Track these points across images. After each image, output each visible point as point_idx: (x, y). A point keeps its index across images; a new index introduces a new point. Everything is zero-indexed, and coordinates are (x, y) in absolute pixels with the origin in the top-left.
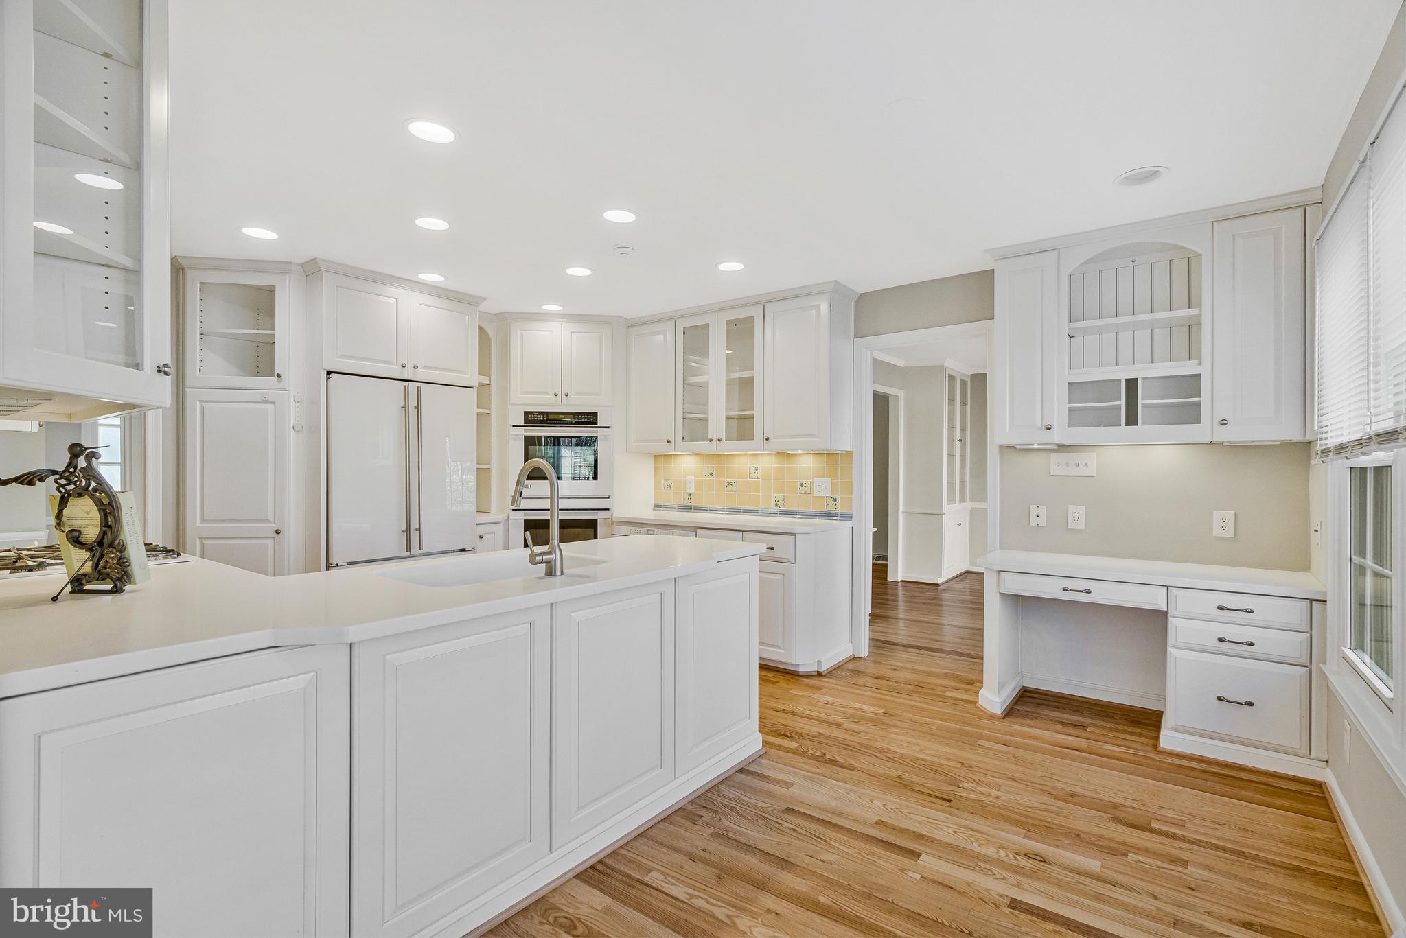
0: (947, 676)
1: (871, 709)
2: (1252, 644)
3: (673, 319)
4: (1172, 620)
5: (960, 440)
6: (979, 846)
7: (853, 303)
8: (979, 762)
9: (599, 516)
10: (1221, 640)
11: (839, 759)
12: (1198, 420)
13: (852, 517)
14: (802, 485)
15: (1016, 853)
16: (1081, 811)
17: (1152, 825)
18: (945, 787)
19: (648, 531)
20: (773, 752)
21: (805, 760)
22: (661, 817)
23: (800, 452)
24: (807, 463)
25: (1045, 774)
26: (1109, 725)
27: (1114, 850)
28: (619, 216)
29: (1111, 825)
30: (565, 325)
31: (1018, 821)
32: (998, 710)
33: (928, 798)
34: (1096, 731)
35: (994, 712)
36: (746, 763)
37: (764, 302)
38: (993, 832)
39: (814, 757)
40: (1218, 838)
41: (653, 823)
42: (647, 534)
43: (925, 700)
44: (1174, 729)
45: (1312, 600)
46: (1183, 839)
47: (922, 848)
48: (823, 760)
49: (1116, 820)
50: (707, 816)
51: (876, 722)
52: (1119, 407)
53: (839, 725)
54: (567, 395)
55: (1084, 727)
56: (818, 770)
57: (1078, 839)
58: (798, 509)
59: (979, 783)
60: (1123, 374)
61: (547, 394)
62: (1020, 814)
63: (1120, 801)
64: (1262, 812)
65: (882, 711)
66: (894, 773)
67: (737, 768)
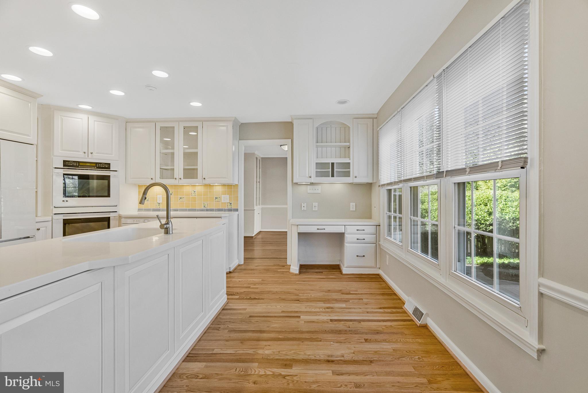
0: (274, 265)
1: (257, 280)
2: (364, 239)
3: (155, 122)
4: (346, 235)
5: (259, 182)
6: (314, 309)
7: (238, 126)
8: (300, 288)
9: (111, 215)
10: (357, 239)
11: (257, 297)
12: (349, 176)
13: (238, 210)
14: (216, 198)
15: (325, 308)
16: (333, 294)
17: (351, 293)
18: (295, 297)
19: (144, 220)
20: (231, 301)
21: (245, 300)
22: (203, 333)
23: (216, 184)
24: (218, 189)
25: (319, 287)
26: (328, 271)
27: (346, 301)
28: (160, 74)
29: (342, 295)
30: (90, 117)
31: (320, 300)
32: (297, 272)
33: (292, 301)
34: (326, 273)
35: (296, 273)
36: (223, 307)
37: (203, 121)
38: (315, 305)
39: (247, 299)
40: (366, 292)
41: (202, 334)
42: (144, 222)
43: (273, 274)
44: (346, 267)
45: (377, 225)
46: (359, 294)
47: (299, 315)
48: (250, 299)
49: (343, 294)
50: (222, 326)
51: (262, 284)
52: (329, 172)
53: (249, 287)
54: (92, 153)
55: (322, 272)
56: (251, 302)
57: (337, 301)
58: (214, 208)
59: (303, 293)
60: (330, 161)
61: (78, 151)
62: (320, 299)
63: (341, 289)
64: (370, 283)
65: (261, 280)
66: (278, 297)
67: (222, 309)
